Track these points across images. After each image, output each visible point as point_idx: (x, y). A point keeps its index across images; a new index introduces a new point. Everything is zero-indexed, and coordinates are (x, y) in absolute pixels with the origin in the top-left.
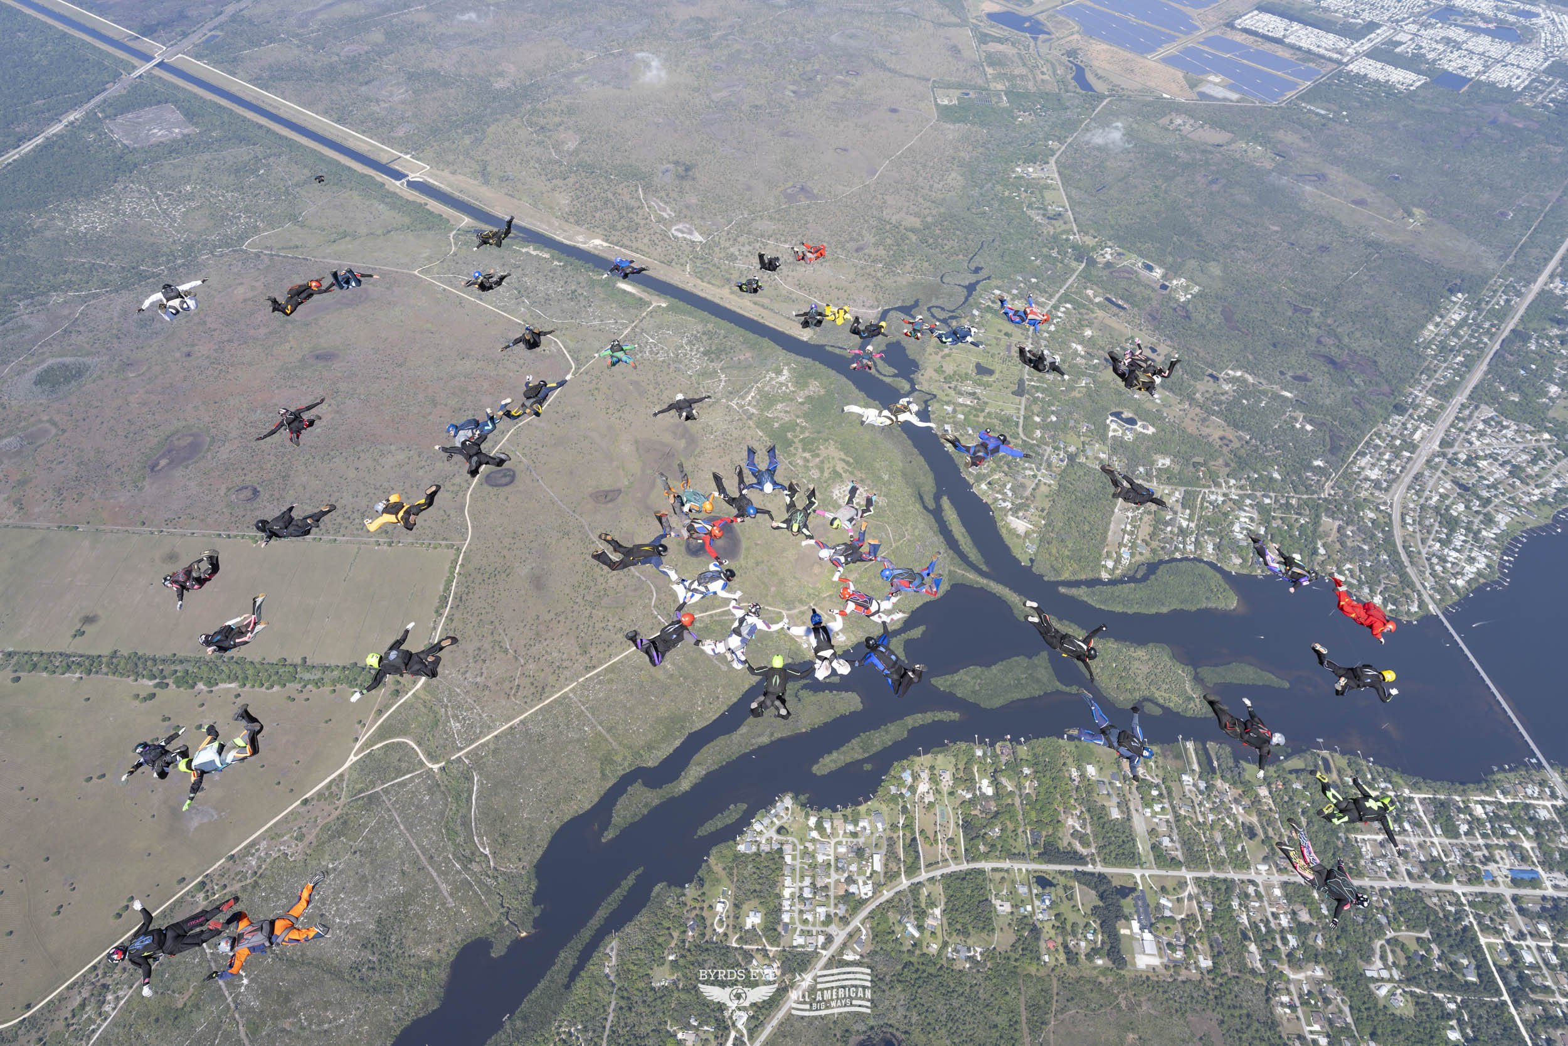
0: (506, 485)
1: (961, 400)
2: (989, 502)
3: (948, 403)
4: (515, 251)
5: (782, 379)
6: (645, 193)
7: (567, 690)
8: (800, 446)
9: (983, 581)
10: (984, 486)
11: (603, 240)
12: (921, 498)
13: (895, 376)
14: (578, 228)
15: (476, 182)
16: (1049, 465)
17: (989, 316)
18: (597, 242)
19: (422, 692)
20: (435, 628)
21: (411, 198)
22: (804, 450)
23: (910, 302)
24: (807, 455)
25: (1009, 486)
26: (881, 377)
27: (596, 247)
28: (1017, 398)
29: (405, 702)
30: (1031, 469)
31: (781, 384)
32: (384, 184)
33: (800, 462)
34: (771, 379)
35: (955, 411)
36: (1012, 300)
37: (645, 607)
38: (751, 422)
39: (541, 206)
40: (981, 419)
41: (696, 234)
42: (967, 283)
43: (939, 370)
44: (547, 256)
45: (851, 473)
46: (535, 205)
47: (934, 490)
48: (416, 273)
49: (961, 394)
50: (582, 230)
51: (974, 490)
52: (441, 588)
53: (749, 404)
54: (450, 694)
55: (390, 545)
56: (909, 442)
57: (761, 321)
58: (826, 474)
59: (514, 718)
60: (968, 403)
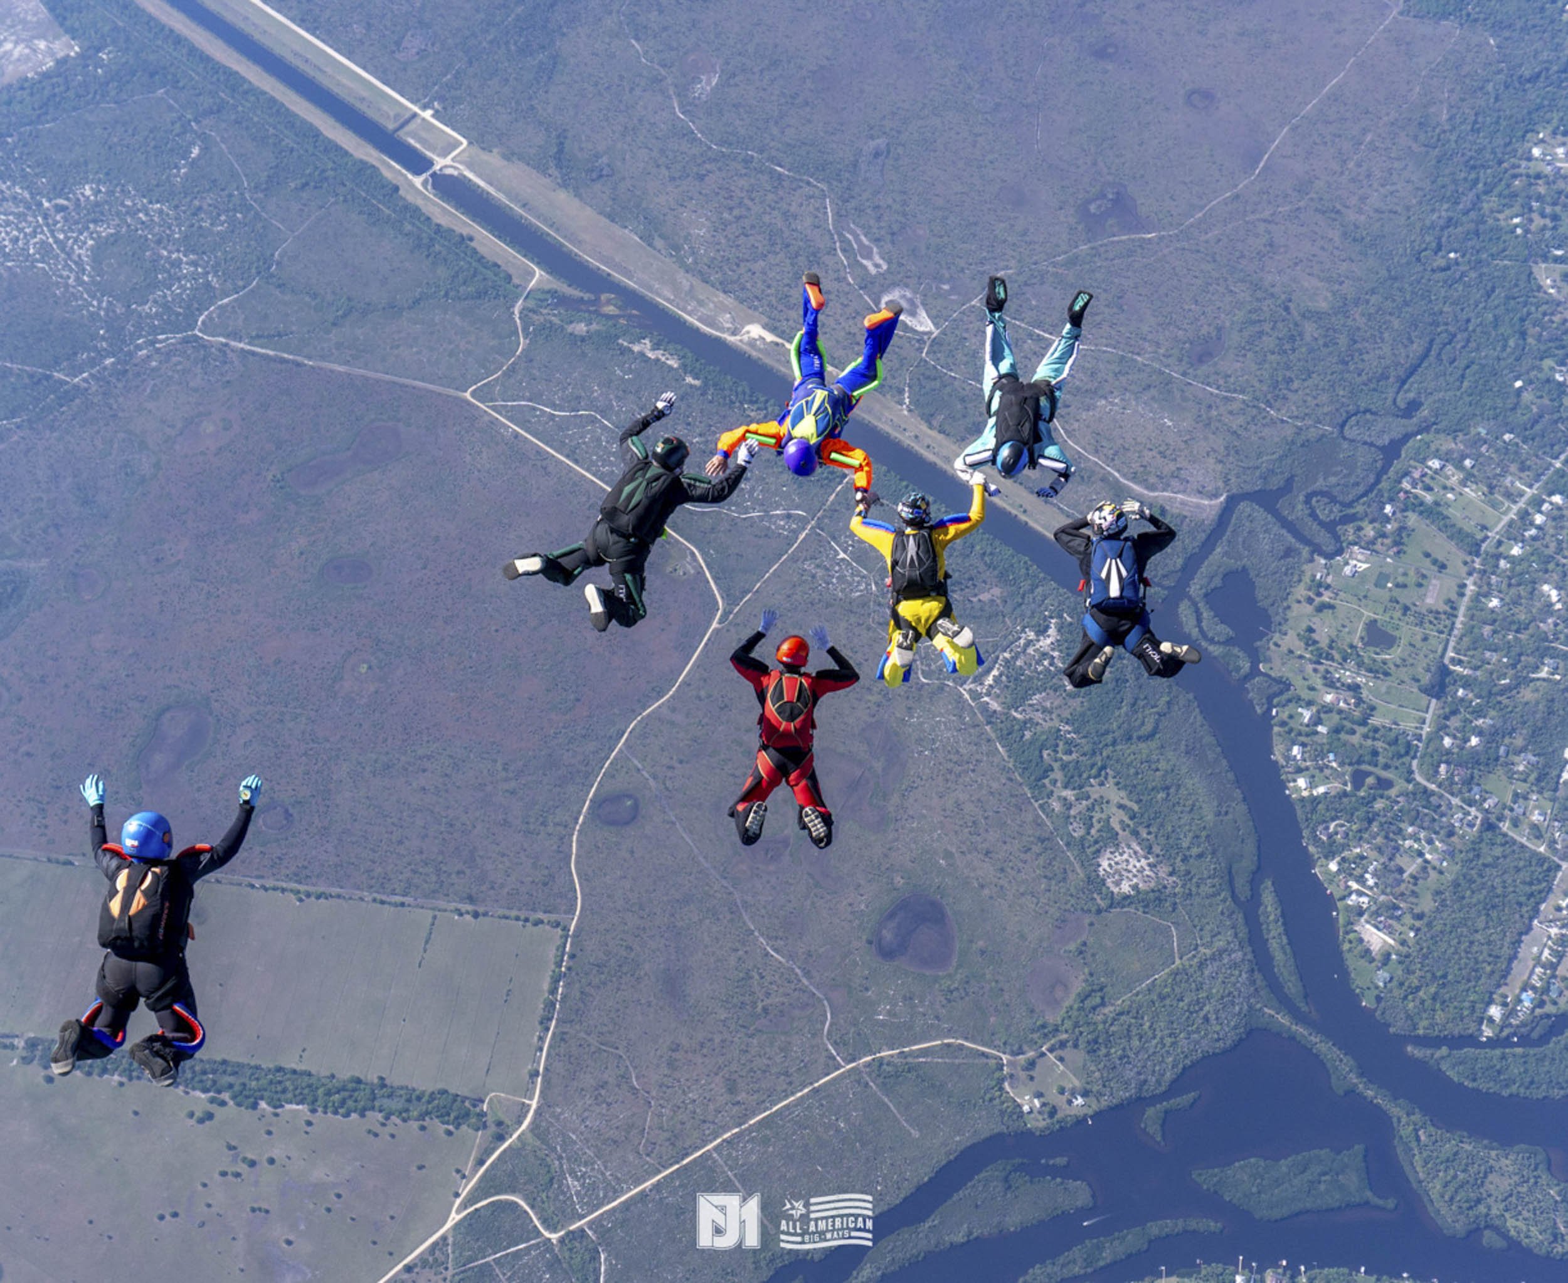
0: (627, 823)
1: (1329, 698)
2: (1337, 896)
3: (1309, 704)
4: (624, 351)
5: (1045, 643)
6: (838, 215)
7: (709, 1147)
8: (1058, 775)
9: (1300, 1030)
10: (1333, 866)
11: (765, 327)
12: (1231, 882)
13: (1228, 642)
14: (722, 296)
15: (547, 181)
16: (1451, 834)
17: (1413, 519)
18: (755, 331)
19: (529, 1135)
20: (541, 1050)
21: (444, 221)
22: (1066, 787)
23: (1276, 482)
24: (1069, 794)
25: (1371, 869)
26: (1204, 644)
27: (752, 343)
28: (1425, 698)
29: (510, 1146)
30: (1417, 840)
31: (1044, 655)
32: (396, 189)
33: (1056, 806)
34: (1029, 643)
35: (1317, 721)
36: (1463, 483)
37: (814, 1035)
38: (988, 728)
39: (659, 243)
40: (1355, 739)
41: (923, 314)
42: (1385, 440)
43: (1308, 637)
44: (673, 363)
45: (1135, 833)
46: (648, 239)
47: (1254, 868)
48: (468, 395)
49: (1331, 683)
50: (729, 301)
51: (1317, 871)
52: (546, 986)
53: (988, 694)
54: (564, 1141)
55: (476, 915)
56: (1231, 776)
57: (1023, 518)
58: (1093, 831)
59: (645, 1181)
60: (1342, 704)
